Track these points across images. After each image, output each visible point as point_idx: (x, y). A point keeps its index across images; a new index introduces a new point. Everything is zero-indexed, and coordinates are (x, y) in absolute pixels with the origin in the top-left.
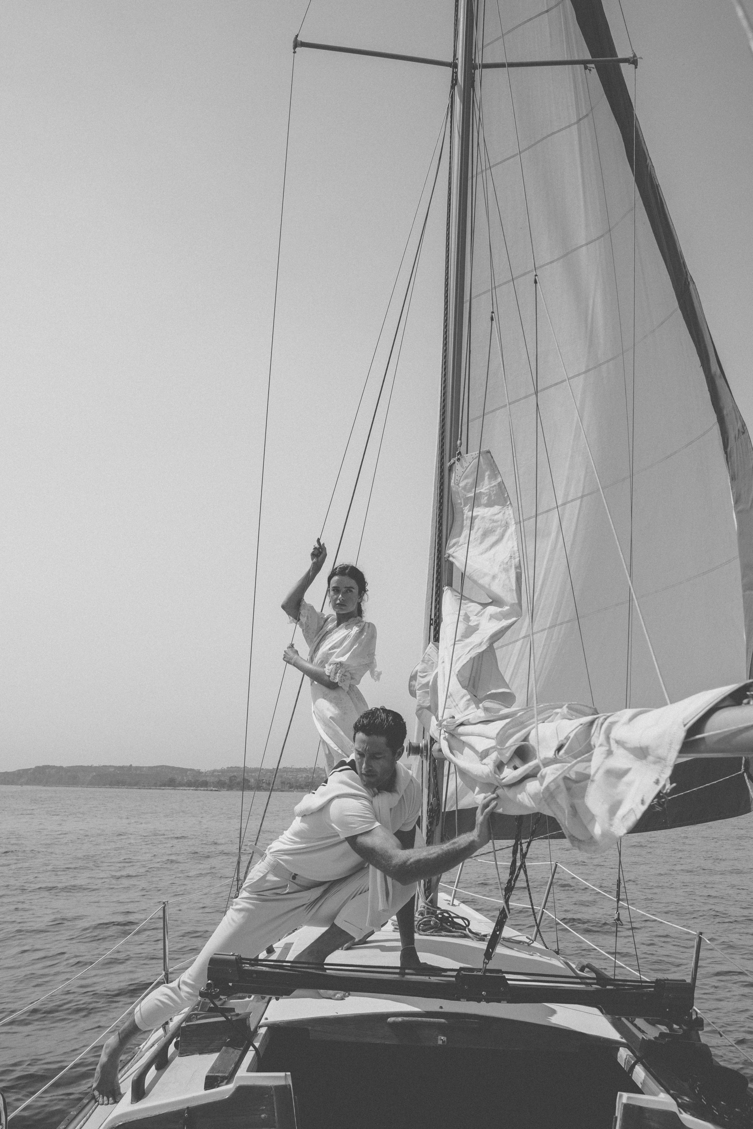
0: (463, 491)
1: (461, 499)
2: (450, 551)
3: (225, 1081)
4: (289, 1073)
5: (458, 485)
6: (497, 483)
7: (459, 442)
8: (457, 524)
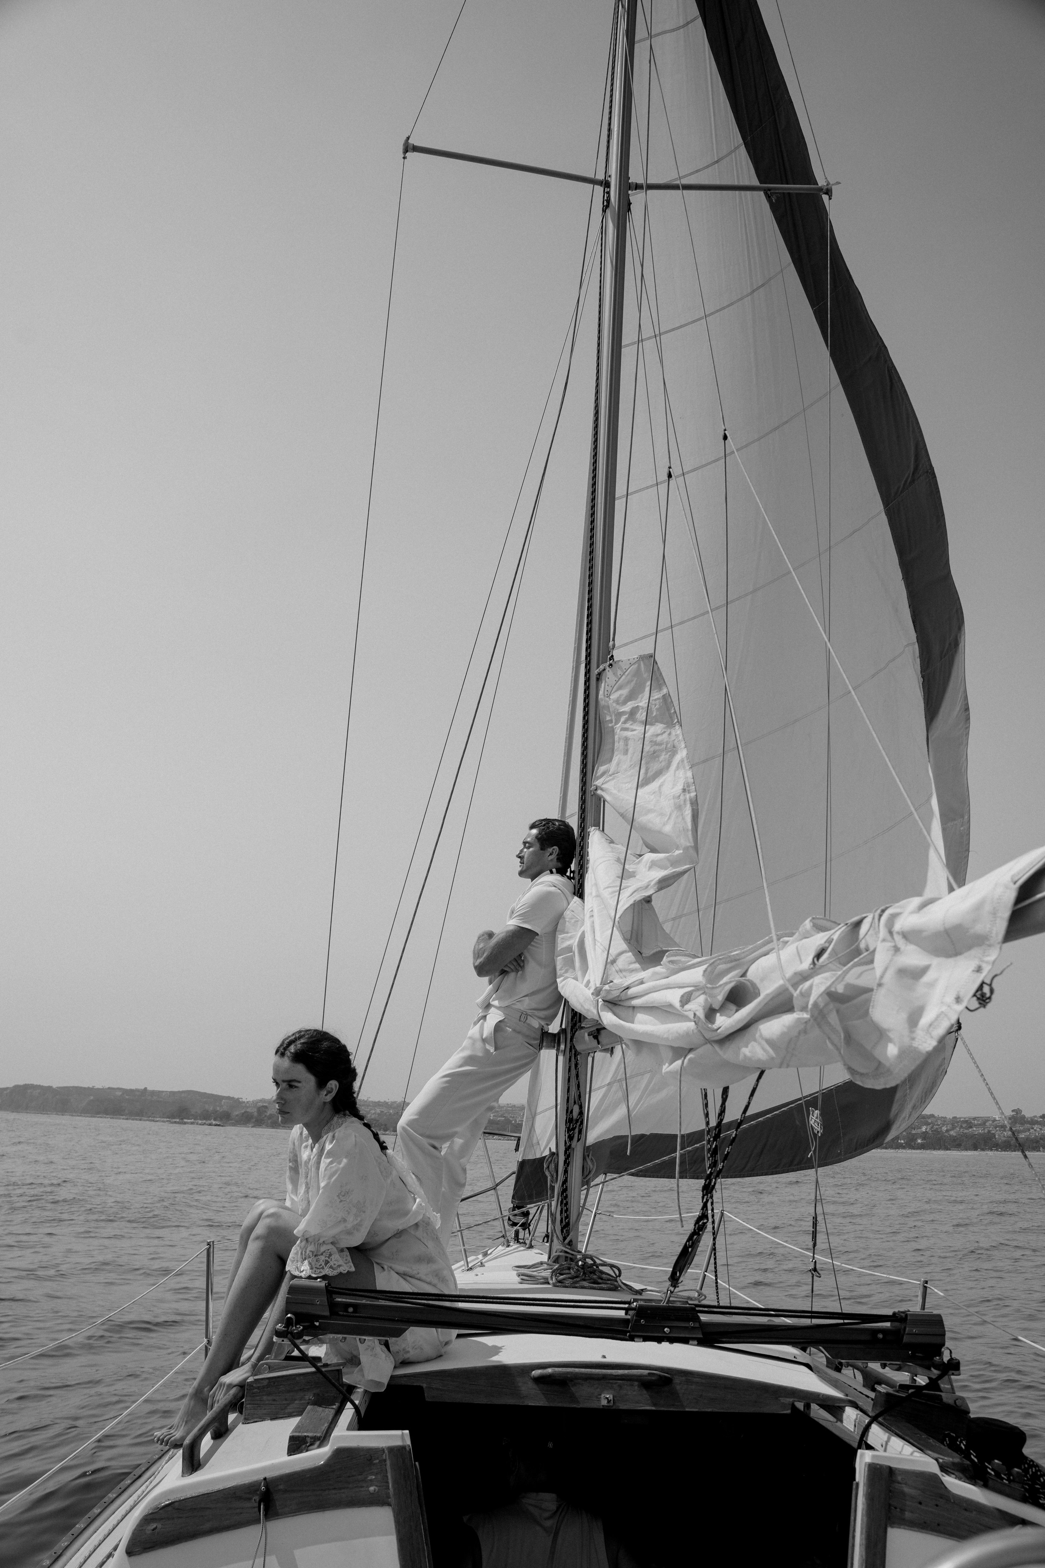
0: (614, 705)
1: (611, 716)
2: (598, 783)
3: (318, 1443)
4: (407, 1432)
5: (608, 697)
6: (662, 695)
7: (611, 643)
8: (606, 747)
